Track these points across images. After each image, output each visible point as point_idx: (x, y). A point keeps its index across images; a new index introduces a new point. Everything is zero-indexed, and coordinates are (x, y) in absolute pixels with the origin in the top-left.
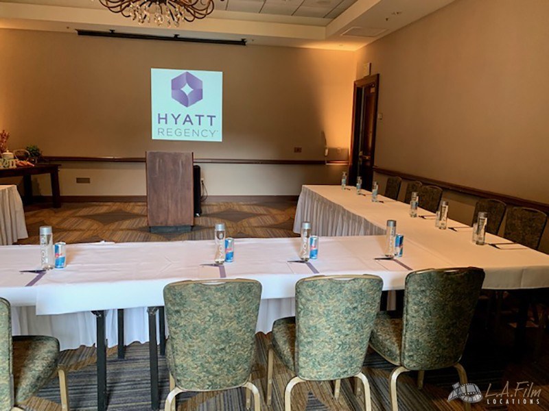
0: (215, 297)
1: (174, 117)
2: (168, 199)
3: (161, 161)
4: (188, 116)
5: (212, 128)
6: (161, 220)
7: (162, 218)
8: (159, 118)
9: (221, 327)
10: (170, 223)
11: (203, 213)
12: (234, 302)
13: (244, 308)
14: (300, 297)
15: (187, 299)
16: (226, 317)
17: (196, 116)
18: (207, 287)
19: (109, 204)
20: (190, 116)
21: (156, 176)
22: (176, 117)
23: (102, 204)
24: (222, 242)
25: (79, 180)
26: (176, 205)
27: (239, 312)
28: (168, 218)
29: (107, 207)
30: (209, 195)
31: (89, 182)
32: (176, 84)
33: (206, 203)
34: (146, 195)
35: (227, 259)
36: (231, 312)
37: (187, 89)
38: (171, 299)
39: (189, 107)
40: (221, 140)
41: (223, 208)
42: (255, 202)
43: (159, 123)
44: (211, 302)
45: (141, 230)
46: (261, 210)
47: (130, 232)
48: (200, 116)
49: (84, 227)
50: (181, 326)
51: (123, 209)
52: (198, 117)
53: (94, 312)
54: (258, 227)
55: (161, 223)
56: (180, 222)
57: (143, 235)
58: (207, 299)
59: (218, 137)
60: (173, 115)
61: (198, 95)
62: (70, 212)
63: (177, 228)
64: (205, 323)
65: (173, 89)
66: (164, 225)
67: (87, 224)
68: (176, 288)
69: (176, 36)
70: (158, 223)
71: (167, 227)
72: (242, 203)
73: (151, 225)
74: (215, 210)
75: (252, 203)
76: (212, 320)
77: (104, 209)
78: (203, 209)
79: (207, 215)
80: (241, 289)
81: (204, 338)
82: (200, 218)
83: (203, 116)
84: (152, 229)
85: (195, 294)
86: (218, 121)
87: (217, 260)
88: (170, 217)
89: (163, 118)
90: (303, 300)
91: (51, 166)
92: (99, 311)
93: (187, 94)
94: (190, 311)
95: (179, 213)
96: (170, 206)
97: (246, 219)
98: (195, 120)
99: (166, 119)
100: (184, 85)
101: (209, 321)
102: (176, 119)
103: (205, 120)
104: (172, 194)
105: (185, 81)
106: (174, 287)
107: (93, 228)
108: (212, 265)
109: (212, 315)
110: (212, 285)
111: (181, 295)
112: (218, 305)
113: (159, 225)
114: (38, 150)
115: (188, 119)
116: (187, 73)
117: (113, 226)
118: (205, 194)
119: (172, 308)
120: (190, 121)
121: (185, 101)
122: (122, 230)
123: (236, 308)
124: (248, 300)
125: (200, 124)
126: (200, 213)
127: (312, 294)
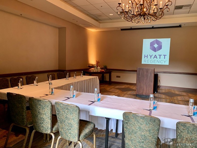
0: (140, 121)
1: (150, 56)
2: (144, 85)
3: (142, 71)
4: (155, 55)
5: (165, 60)
6: (141, 93)
7: (141, 92)
8: (145, 56)
9: (142, 133)
10: (144, 94)
11: (158, 92)
12: (148, 124)
13: (152, 128)
14: (178, 130)
15: (130, 119)
16: (144, 129)
17: (159, 55)
18: (138, 116)
19: (126, 85)
20: (156, 55)
21: (140, 76)
22: (151, 56)
23: (123, 85)
24: (152, 102)
25: (117, 77)
26: (147, 88)
27: (150, 129)
28: (143, 92)
29: (125, 86)
30: (162, 85)
31: (120, 77)
32: (152, 44)
33: (160, 89)
34: (136, 83)
35: (154, 109)
36: (146, 128)
37: (156, 46)
38: (125, 118)
39: (156, 52)
40: (168, 64)
41: (167, 91)
42: (182, 90)
43: (145, 58)
44: (139, 122)
45: (134, 95)
46: (184, 94)
47: (130, 95)
48: (160, 55)
49: (116, 92)
50: (128, 129)
51: (130, 88)
52: (159, 56)
53: (106, 118)
54: (181, 101)
55: (141, 94)
56: (148, 94)
57: (134, 97)
58: (137, 121)
59: (167, 63)
60: (150, 55)
61: (160, 48)
62: (113, 86)
63: (146, 96)
64: (136, 130)
65: (150, 46)
66: (142, 94)
67: (117, 91)
68: (127, 114)
69: (153, 27)
70: (139, 94)
71: (143, 95)
72: (175, 90)
73: (137, 94)
74: (164, 91)
75: (180, 90)
76: (139, 129)
77: (123, 87)
78: (158, 91)
79: (159, 93)
80: (151, 120)
81: (136, 136)
82: (157, 94)
83: (161, 55)
84: (137, 95)
85: (133, 118)
86: (168, 57)
87: (150, 108)
88: (144, 92)
89: (146, 56)
90: (179, 131)
91: (109, 71)
92: (107, 118)
93: (156, 47)
94: (131, 124)
95: (148, 91)
96: (144, 88)
97: (176, 97)
98: (158, 57)
99: (147, 56)
100: (155, 44)
101: (138, 129)
102: (151, 57)
103: (162, 57)
104: (145, 83)
105: (155, 43)
106: (126, 113)
107: (119, 92)
108: (147, 110)
109: (139, 127)
110: (139, 116)
111: (128, 117)
112: (141, 124)
113: (140, 94)
114: (107, 66)
115: (155, 56)
116: (156, 40)
117: (125, 93)
118: (160, 85)
119: (125, 121)
120: (156, 57)
121: (155, 50)
122: (127, 94)
123: (148, 127)
124: (154, 125)
125: (160, 58)
126: (157, 92)
127: (183, 130)
